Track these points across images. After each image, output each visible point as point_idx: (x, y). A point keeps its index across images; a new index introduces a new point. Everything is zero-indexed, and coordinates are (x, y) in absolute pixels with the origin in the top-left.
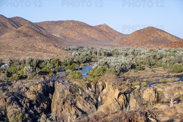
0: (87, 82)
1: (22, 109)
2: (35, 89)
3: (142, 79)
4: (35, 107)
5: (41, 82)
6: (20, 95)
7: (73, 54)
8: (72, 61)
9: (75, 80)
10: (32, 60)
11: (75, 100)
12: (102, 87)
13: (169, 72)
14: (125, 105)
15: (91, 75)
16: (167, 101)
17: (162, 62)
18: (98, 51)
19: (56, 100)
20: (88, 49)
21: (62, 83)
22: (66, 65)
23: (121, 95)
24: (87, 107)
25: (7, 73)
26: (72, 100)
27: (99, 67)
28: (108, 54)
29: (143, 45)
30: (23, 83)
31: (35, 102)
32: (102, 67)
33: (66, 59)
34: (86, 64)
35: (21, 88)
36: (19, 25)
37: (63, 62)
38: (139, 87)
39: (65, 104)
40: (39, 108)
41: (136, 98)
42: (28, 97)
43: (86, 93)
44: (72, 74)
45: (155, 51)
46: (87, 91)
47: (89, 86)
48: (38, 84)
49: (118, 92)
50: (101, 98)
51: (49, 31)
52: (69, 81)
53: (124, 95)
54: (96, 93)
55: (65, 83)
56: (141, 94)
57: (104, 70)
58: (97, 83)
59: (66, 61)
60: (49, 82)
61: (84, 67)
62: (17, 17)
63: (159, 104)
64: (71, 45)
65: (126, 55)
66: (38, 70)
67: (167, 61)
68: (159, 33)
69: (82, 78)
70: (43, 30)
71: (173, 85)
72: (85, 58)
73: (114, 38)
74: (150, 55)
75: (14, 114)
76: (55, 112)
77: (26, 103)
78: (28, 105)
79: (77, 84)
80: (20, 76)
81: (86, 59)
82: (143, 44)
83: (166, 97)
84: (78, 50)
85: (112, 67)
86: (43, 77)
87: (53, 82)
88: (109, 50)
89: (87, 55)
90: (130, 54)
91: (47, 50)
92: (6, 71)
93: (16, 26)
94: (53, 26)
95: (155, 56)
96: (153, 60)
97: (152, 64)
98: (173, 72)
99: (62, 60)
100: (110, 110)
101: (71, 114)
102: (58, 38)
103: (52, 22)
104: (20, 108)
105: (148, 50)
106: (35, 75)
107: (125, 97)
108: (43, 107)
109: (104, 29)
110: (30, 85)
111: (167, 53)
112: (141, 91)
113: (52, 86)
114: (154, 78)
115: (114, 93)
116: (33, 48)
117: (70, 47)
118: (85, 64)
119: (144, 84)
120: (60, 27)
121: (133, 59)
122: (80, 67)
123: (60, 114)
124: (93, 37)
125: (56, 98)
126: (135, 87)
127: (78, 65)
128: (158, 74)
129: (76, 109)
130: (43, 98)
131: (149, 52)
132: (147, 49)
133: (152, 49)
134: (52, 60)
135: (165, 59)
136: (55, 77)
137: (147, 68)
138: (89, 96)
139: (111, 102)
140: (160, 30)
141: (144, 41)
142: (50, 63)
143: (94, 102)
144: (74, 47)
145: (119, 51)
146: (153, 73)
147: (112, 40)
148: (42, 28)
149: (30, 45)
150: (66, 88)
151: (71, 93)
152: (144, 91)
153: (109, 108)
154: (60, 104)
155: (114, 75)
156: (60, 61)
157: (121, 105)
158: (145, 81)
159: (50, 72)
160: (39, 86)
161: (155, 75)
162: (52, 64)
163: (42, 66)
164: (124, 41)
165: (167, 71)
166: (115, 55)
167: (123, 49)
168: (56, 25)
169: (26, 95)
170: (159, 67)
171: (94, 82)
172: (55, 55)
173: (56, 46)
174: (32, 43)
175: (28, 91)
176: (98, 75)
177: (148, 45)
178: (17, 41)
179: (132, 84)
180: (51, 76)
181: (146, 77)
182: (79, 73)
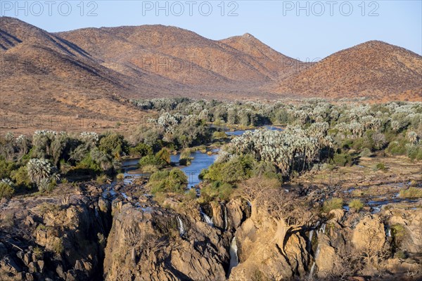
0: (201, 200)
1: (24, 277)
2: (58, 222)
3: (349, 189)
4: (59, 270)
5: (74, 202)
6: (18, 238)
7: (162, 120)
8: (159, 140)
9: (168, 196)
10: (49, 142)
11: (167, 250)
12: (242, 214)
14: (304, 264)
15: (210, 181)
16: (419, 251)
17: (406, 142)
18: (230, 110)
19: (116, 251)
20: (202, 104)
21: (133, 204)
22: (143, 153)
23: (293, 236)
24: (199, 269)
26: (159, 251)
27: (232, 157)
28: (256, 119)
30: (25, 205)
31: (58, 257)
32: (242, 159)
33: (142, 136)
34: (196, 148)
35: (20, 220)
36: (11, 39)
37: (134, 143)
38: (343, 213)
39: (140, 263)
40: (71, 272)
41: (333, 244)
42: (42, 244)
43: (198, 230)
44: (159, 177)
45: (387, 110)
46: (200, 225)
47: (205, 210)
48: (66, 207)
49: (283, 228)
50: (239, 244)
51: (95, 57)
52: (150, 198)
53: (301, 235)
54: (226, 230)
55: (141, 203)
56: (347, 233)
57: (247, 166)
58: (227, 202)
59: (143, 142)
60: (97, 201)
61: (192, 158)
62: (6, 17)
63: (396, 260)
64: (156, 95)
65: (309, 121)
66: (65, 167)
67: (418, 138)
68: (400, 58)
69: (186, 189)
70: (77, 53)
72: (195, 131)
73: (275, 73)
74: (372, 122)
77: (34, 261)
78: (41, 267)
79: (172, 206)
80: (16, 184)
81: (198, 134)
82: (355, 89)
83: (416, 240)
84: (174, 106)
85: (268, 158)
86: (80, 186)
87: (107, 201)
88: (262, 106)
89: (199, 122)
90: (319, 121)
91: (90, 109)
93: (3, 43)
94: (104, 41)
95: (387, 124)
96: (382, 137)
97: (378, 146)
99: (130, 139)
100: (263, 278)
102: (119, 74)
103: (103, 31)
104: (20, 273)
105: (368, 107)
107: (303, 242)
108: (81, 269)
109: (248, 50)
110: (46, 211)
111: (419, 117)
112: (347, 223)
113: (105, 211)
114: (381, 188)
115: (273, 231)
116: (52, 104)
117: (153, 101)
118: (193, 149)
119: (355, 203)
120: (125, 43)
121: (326, 133)
122: (182, 157)
125: (117, 245)
126: (331, 212)
127: (175, 153)
128: (394, 176)
129: (172, 276)
130: (81, 246)
131: (371, 112)
132: (365, 102)
133: (378, 102)
134: (103, 140)
135: (413, 132)
137: (365, 159)
138: (207, 240)
139: (265, 256)
140: (400, 49)
141: (357, 82)
142: (97, 146)
143: (220, 254)
144: (163, 99)
145: (289, 111)
146: (380, 171)
147: (267, 80)
148: (75, 47)
149: (42, 95)
150: (143, 217)
151: (156, 233)
152: (355, 223)
153: (260, 272)
154: (127, 261)
155: (275, 181)
156: (127, 142)
157: (292, 262)
158: (359, 197)
159: (99, 173)
160: (70, 213)
161: (385, 178)
162: (104, 152)
163: (78, 155)
164: (302, 81)
165: (419, 165)
166: (277, 123)
167: (300, 105)
168: (112, 39)
169: (35, 238)
170: (398, 155)
171: (218, 199)
172: (113, 124)
173: (114, 99)
174: (47, 92)
175: (38, 228)
176: (229, 179)
177: (369, 92)
178: (6, 86)
179: (322, 205)
180: (101, 183)
181: (360, 184)
182: (177, 175)
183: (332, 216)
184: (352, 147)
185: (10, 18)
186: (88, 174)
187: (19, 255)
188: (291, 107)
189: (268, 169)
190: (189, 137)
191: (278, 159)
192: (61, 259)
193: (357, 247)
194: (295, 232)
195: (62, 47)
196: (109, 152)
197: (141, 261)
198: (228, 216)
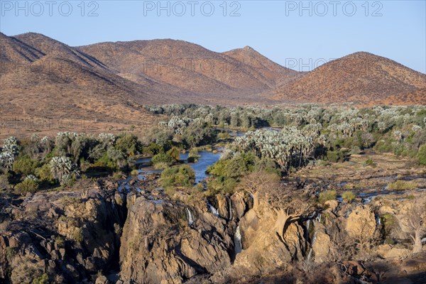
0: (207, 193)
1: (47, 263)
2: (78, 213)
3: (342, 182)
4: (79, 257)
5: (92, 196)
6: (42, 228)
7: (171, 123)
8: (170, 141)
9: (178, 190)
10: (70, 142)
11: (178, 238)
12: (245, 206)
13: (409, 165)
14: (302, 250)
15: (216, 176)
16: (407, 238)
17: (392, 140)
18: (233, 114)
19: (131, 240)
20: (208, 109)
21: (146, 197)
22: (155, 152)
23: (292, 224)
24: (207, 255)
25: (9, 174)
26: (170, 240)
27: (235, 154)
28: (257, 121)
29: (343, 96)
30: (48, 198)
31: (78, 245)
32: (244, 156)
33: (156, 136)
34: (203, 147)
35: (43, 212)
36: (36, 53)
37: (147, 143)
38: (337, 204)
39: (153, 250)
40: (89, 259)
41: (328, 232)
42: (63, 234)
43: (206, 220)
44: (169, 173)
45: (374, 113)
46: (207, 215)
47: (211, 202)
48: (85, 200)
49: (282, 217)
50: (242, 233)
51: (111, 68)
52: (161, 192)
53: (299, 224)
54: (230, 220)
55: (153, 196)
56: (341, 222)
57: (249, 162)
58: (231, 195)
59: (155, 142)
60: (114, 195)
61: (199, 156)
62: (32, 33)
63: (386, 246)
64: (167, 101)
65: (303, 123)
66: (85, 165)
67: (403, 137)
68: (384, 67)
69: (194, 184)
70: (96, 65)
71: (421, 199)
72: (202, 132)
73: (273, 82)
74: (361, 124)
75: (27, 276)
76: (129, 269)
77: (56, 249)
78: (63, 254)
79: (181, 199)
80: (40, 180)
81: (204, 134)
82: (345, 95)
83: (404, 227)
84: (182, 111)
85: (268, 155)
86: (98, 182)
87: (122, 195)
88: (262, 110)
89: (206, 125)
90: (313, 122)
91: (108, 114)
92: (6, 170)
93: (29, 55)
94: (120, 54)
95: (374, 125)
96: (370, 137)
97: (366, 144)
98: (419, 164)
99: (143, 140)
100: (265, 263)
101: (168, 274)
102: (133, 83)
103: (119, 44)
104: (43, 261)
105: (356, 111)
106: (78, 177)
107: (301, 230)
108: (99, 257)
109: (248, 61)
110: (67, 204)
111: (403, 118)
112: (340, 213)
113: (121, 204)
114: (371, 181)
115: (273, 220)
116: (73, 110)
117: (163, 106)
118: (200, 148)
119: (347, 195)
120: (139, 56)
121: (319, 133)
122: (190, 155)
123: (141, 274)
124: (219, 79)
125: (132, 234)
126: (327, 203)
127: (184, 151)
128: (382, 171)
129: (182, 262)
130: (99, 235)
131: (360, 114)
133: (365, 106)
134: (119, 140)
135: (398, 132)
136: (128, 182)
137: (355, 156)
138: (214, 229)
139: (267, 243)
140: (384, 59)
141: (346, 88)
142: (114, 146)
143: (226, 242)
144: (172, 105)
145: (286, 114)
146: (370, 167)
147: (266, 87)
148: (93, 59)
149: (64, 101)
150: (155, 208)
151: (167, 223)
152: (349, 213)
153: (262, 258)
154: (141, 249)
155: (274, 176)
156: (140, 142)
157: (291, 249)
158: (351, 190)
159: (115, 170)
160: (89, 206)
161: (374, 172)
162: (120, 150)
163: (96, 154)
164: (297, 88)
165: (404, 161)
166: (275, 125)
167: (295, 109)
168: (127, 52)
169: (57, 228)
170: (385, 152)
171: (223, 192)
172: (128, 127)
173: (128, 104)
174: (68, 99)
175: (60, 219)
176: (233, 175)
177: (357, 98)
178: (32, 94)
179: (317, 197)
180: (117, 179)
181: (352, 178)
182: (186, 171)
183: (327, 206)
184: (343, 145)
185: (35, 34)
186: (106, 171)
187: (43, 243)
188: (288, 111)
189: (268, 165)
190: (197, 138)
191: (278, 156)
192: (80, 248)
193: (350, 234)
194: (294, 221)
195: (82, 59)
196: (124, 151)
197: (153, 248)
198: (232, 207)
